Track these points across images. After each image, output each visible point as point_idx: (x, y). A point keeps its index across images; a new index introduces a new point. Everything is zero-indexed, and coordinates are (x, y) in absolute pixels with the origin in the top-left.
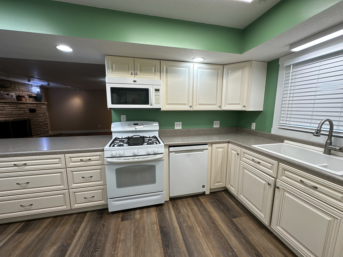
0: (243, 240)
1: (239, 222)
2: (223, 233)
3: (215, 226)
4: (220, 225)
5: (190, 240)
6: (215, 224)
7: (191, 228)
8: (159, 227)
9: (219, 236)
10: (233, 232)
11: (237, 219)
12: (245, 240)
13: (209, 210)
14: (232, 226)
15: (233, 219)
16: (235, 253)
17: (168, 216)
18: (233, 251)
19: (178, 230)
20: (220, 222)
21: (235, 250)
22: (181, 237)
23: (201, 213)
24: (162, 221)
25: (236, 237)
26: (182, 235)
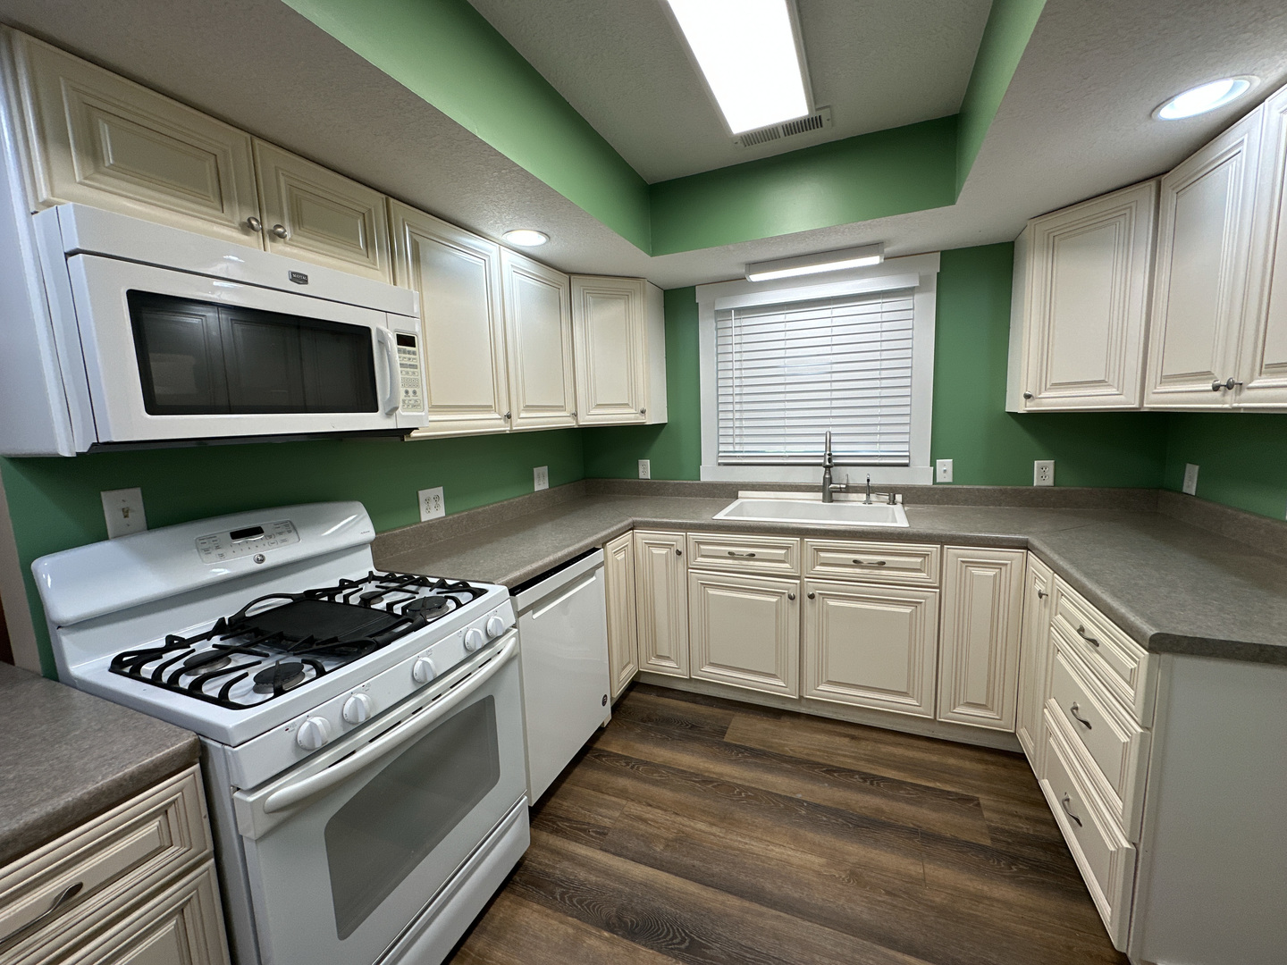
0: (785, 765)
1: (739, 735)
2: (747, 784)
3: (715, 784)
4: (722, 774)
5: (716, 869)
6: (711, 782)
7: (683, 841)
8: (606, 934)
9: (747, 796)
10: (757, 765)
11: (729, 731)
12: (786, 762)
13: (659, 760)
14: (740, 755)
15: (725, 740)
16: (806, 802)
17: (582, 874)
18: (800, 802)
19: (663, 878)
20: (711, 766)
21: (799, 796)
22: (692, 888)
23: (655, 783)
24: (588, 905)
25: (770, 770)
26: (686, 878)
